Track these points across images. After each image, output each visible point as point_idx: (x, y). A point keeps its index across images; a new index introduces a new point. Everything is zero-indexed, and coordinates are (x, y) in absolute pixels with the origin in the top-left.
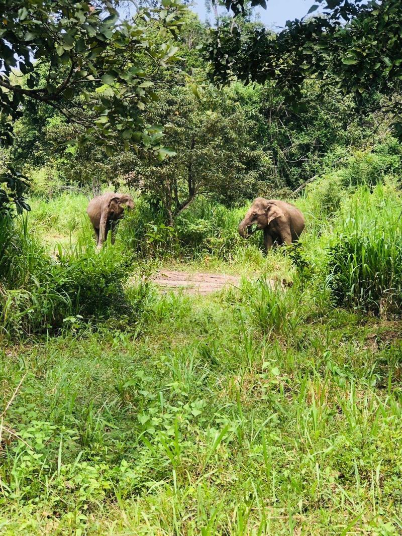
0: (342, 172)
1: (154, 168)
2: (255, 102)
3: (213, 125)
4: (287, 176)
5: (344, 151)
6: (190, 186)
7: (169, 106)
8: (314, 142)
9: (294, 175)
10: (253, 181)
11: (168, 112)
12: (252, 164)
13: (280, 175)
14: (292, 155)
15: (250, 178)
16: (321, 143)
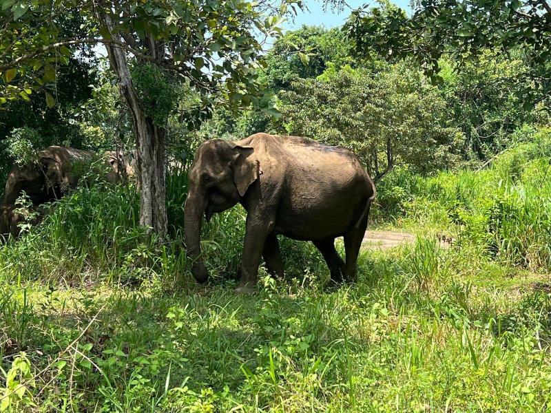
0: (529, 147)
1: (355, 143)
2: (452, 86)
3: (408, 106)
4: (479, 150)
5: (531, 128)
6: (389, 159)
7: (370, 89)
8: (504, 120)
9: (486, 149)
10: (443, 154)
11: (369, 94)
12: (443, 139)
13: (473, 149)
14: (484, 131)
15: (441, 151)
16: (510, 121)
